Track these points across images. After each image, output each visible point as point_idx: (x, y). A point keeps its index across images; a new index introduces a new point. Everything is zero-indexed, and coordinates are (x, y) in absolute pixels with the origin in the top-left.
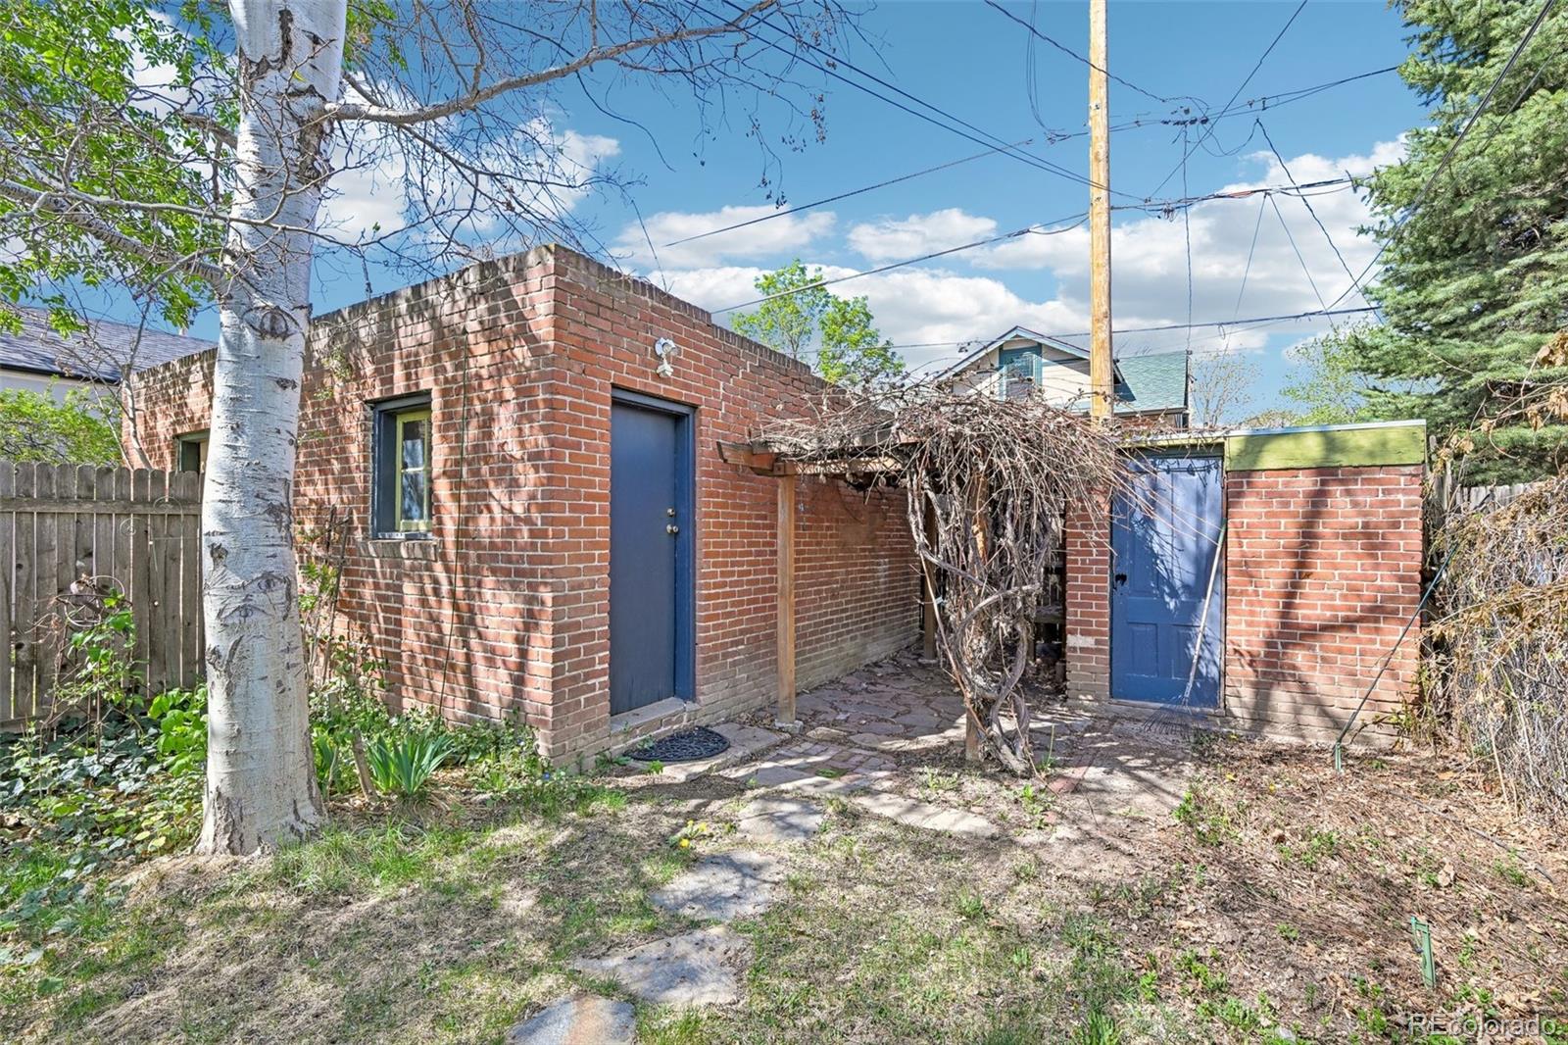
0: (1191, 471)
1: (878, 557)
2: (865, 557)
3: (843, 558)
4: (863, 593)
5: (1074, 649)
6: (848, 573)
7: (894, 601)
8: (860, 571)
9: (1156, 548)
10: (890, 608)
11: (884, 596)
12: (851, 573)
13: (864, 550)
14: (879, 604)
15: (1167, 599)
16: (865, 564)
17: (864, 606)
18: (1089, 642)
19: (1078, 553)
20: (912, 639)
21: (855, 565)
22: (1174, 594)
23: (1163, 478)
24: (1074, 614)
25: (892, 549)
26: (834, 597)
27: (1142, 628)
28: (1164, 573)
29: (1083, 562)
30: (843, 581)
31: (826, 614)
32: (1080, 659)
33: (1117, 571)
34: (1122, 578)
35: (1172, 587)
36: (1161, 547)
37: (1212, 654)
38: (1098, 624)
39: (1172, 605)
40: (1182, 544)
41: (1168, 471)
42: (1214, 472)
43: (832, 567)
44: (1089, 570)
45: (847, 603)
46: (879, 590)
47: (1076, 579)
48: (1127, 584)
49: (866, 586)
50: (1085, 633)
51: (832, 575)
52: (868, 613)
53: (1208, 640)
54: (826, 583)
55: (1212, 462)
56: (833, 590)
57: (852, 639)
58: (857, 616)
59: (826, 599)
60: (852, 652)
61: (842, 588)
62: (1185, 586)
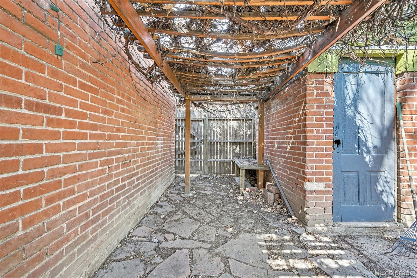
0: (377, 73)
1: (158, 135)
2: (150, 134)
3: (134, 132)
4: (149, 159)
5: (311, 192)
6: (138, 144)
7: (165, 161)
8: (147, 144)
9: (358, 123)
10: (164, 166)
11: (161, 159)
12: (142, 144)
13: (150, 129)
14: (158, 164)
15: (365, 155)
16: (150, 139)
17: (150, 168)
18: (320, 186)
19: (314, 125)
20: (172, 180)
21: (144, 139)
22: (369, 152)
23: (364, 77)
24: (310, 167)
25: (165, 132)
26: (125, 165)
27: (350, 174)
28: (363, 138)
29: (318, 131)
30: (135, 151)
31: (117, 182)
32: (316, 198)
33: (337, 138)
34: (337, 142)
35: (368, 148)
36: (362, 121)
37: (390, 188)
38: (327, 174)
39: (367, 159)
40: (373, 120)
41: (365, 73)
42: (390, 74)
43: (124, 138)
44: (321, 137)
45: (137, 168)
46: (158, 156)
47: (313, 143)
48: (341, 146)
49: (151, 153)
50: (318, 180)
51: (124, 145)
52: (152, 171)
53: (388, 180)
54: (119, 153)
55: (389, 68)
56: (125, 159)
57: (141, 194)
58: (145, 176)
59: (117, 167)
60: (140, 205)
61: (134, 156)
62: (375, 147)
